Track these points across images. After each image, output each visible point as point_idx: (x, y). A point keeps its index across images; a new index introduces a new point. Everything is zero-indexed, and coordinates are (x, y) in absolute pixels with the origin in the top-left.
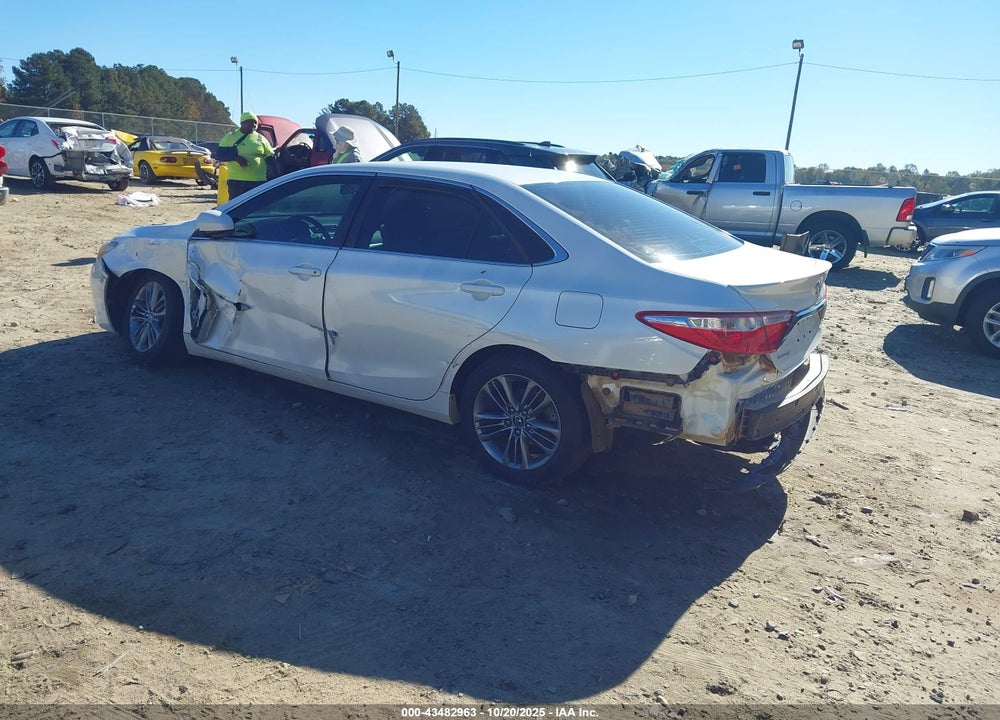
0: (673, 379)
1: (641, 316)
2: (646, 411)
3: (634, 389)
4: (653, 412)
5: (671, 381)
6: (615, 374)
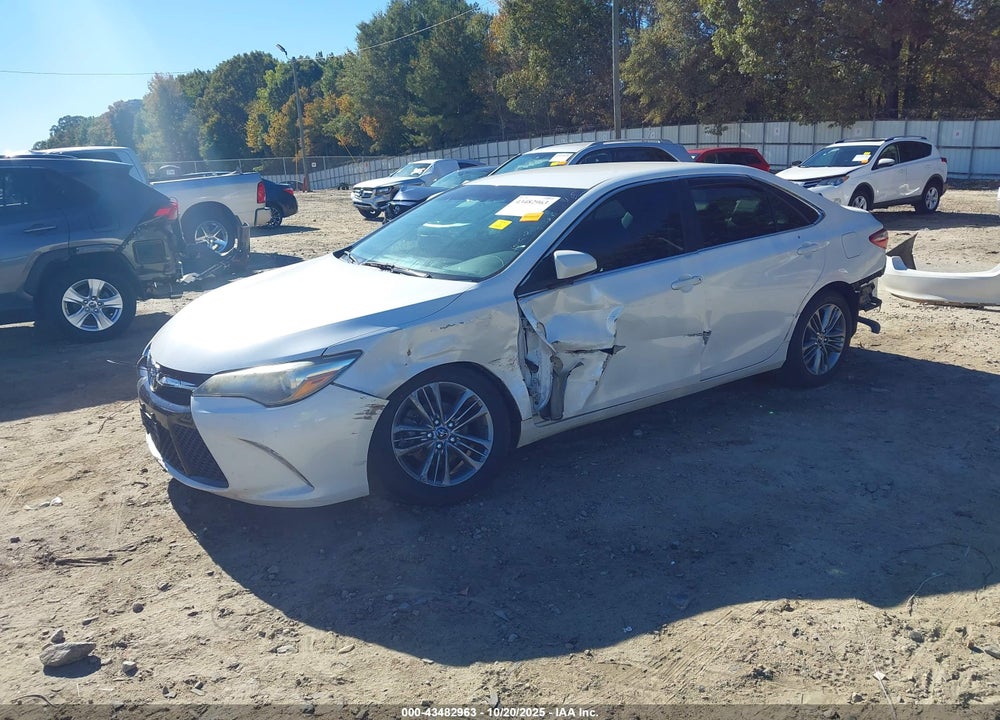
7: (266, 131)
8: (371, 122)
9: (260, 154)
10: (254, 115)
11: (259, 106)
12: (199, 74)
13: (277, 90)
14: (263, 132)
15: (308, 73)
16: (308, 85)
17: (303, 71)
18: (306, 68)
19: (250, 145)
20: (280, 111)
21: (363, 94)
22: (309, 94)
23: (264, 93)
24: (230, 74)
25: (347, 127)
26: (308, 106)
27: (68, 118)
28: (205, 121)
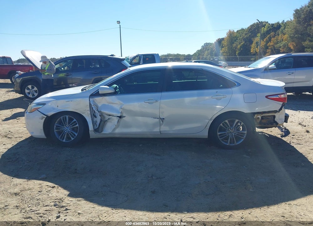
0: (276, 112)
1: (267, 97)
2: (267, 121)
3: (265, 116)
4: (269, 121)
5: (275, 112)
6: (262, 113)
7: (257, 47)
8: (293, 44)
9: (254, 55)
10: (255, 42)
11: (257, 39)
12: (243, 29)
13: (264, 33)
14: (256, 47)
15: (276, 28)
16: (275, 32)
17: (274, 27)
18: (275, 26)
19: (252, 52)
20: (263, 41)
21: (291, 34)
22: (275, 34)
23: (259, 35)
24: (251, 29)
25: (284, 46)
26: (272, 39)
27: (206, 43)
28: (240, 44)
